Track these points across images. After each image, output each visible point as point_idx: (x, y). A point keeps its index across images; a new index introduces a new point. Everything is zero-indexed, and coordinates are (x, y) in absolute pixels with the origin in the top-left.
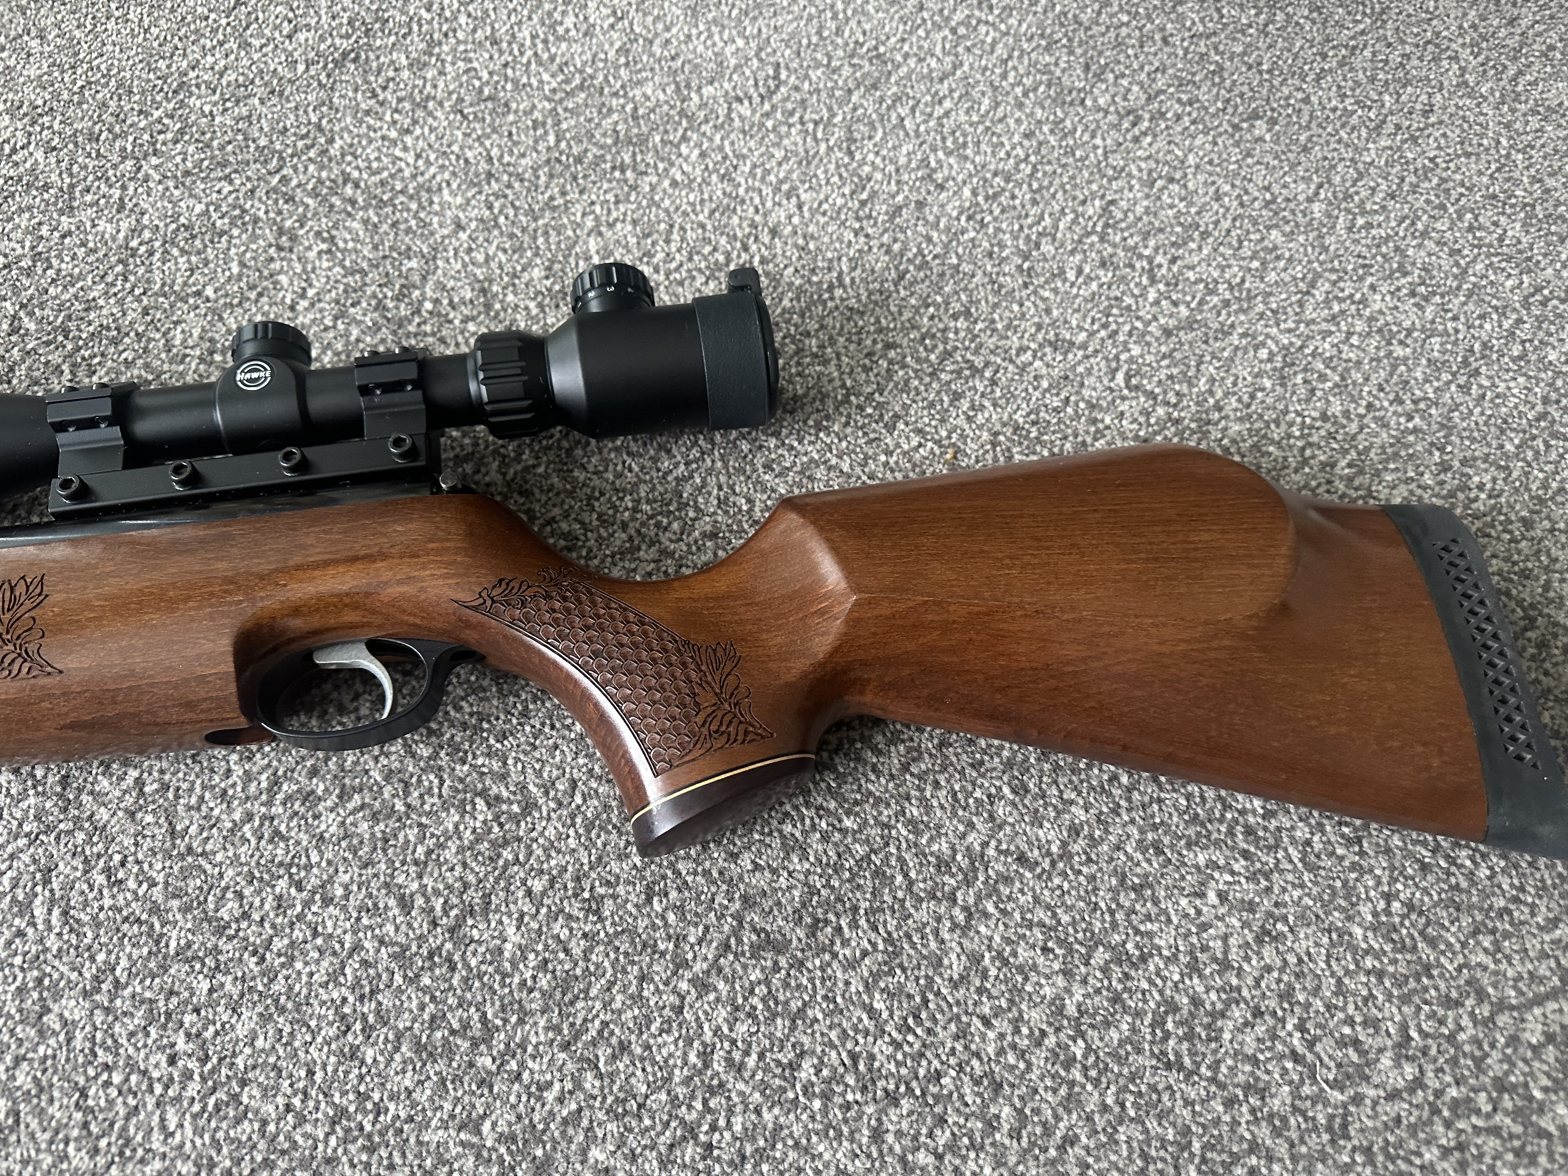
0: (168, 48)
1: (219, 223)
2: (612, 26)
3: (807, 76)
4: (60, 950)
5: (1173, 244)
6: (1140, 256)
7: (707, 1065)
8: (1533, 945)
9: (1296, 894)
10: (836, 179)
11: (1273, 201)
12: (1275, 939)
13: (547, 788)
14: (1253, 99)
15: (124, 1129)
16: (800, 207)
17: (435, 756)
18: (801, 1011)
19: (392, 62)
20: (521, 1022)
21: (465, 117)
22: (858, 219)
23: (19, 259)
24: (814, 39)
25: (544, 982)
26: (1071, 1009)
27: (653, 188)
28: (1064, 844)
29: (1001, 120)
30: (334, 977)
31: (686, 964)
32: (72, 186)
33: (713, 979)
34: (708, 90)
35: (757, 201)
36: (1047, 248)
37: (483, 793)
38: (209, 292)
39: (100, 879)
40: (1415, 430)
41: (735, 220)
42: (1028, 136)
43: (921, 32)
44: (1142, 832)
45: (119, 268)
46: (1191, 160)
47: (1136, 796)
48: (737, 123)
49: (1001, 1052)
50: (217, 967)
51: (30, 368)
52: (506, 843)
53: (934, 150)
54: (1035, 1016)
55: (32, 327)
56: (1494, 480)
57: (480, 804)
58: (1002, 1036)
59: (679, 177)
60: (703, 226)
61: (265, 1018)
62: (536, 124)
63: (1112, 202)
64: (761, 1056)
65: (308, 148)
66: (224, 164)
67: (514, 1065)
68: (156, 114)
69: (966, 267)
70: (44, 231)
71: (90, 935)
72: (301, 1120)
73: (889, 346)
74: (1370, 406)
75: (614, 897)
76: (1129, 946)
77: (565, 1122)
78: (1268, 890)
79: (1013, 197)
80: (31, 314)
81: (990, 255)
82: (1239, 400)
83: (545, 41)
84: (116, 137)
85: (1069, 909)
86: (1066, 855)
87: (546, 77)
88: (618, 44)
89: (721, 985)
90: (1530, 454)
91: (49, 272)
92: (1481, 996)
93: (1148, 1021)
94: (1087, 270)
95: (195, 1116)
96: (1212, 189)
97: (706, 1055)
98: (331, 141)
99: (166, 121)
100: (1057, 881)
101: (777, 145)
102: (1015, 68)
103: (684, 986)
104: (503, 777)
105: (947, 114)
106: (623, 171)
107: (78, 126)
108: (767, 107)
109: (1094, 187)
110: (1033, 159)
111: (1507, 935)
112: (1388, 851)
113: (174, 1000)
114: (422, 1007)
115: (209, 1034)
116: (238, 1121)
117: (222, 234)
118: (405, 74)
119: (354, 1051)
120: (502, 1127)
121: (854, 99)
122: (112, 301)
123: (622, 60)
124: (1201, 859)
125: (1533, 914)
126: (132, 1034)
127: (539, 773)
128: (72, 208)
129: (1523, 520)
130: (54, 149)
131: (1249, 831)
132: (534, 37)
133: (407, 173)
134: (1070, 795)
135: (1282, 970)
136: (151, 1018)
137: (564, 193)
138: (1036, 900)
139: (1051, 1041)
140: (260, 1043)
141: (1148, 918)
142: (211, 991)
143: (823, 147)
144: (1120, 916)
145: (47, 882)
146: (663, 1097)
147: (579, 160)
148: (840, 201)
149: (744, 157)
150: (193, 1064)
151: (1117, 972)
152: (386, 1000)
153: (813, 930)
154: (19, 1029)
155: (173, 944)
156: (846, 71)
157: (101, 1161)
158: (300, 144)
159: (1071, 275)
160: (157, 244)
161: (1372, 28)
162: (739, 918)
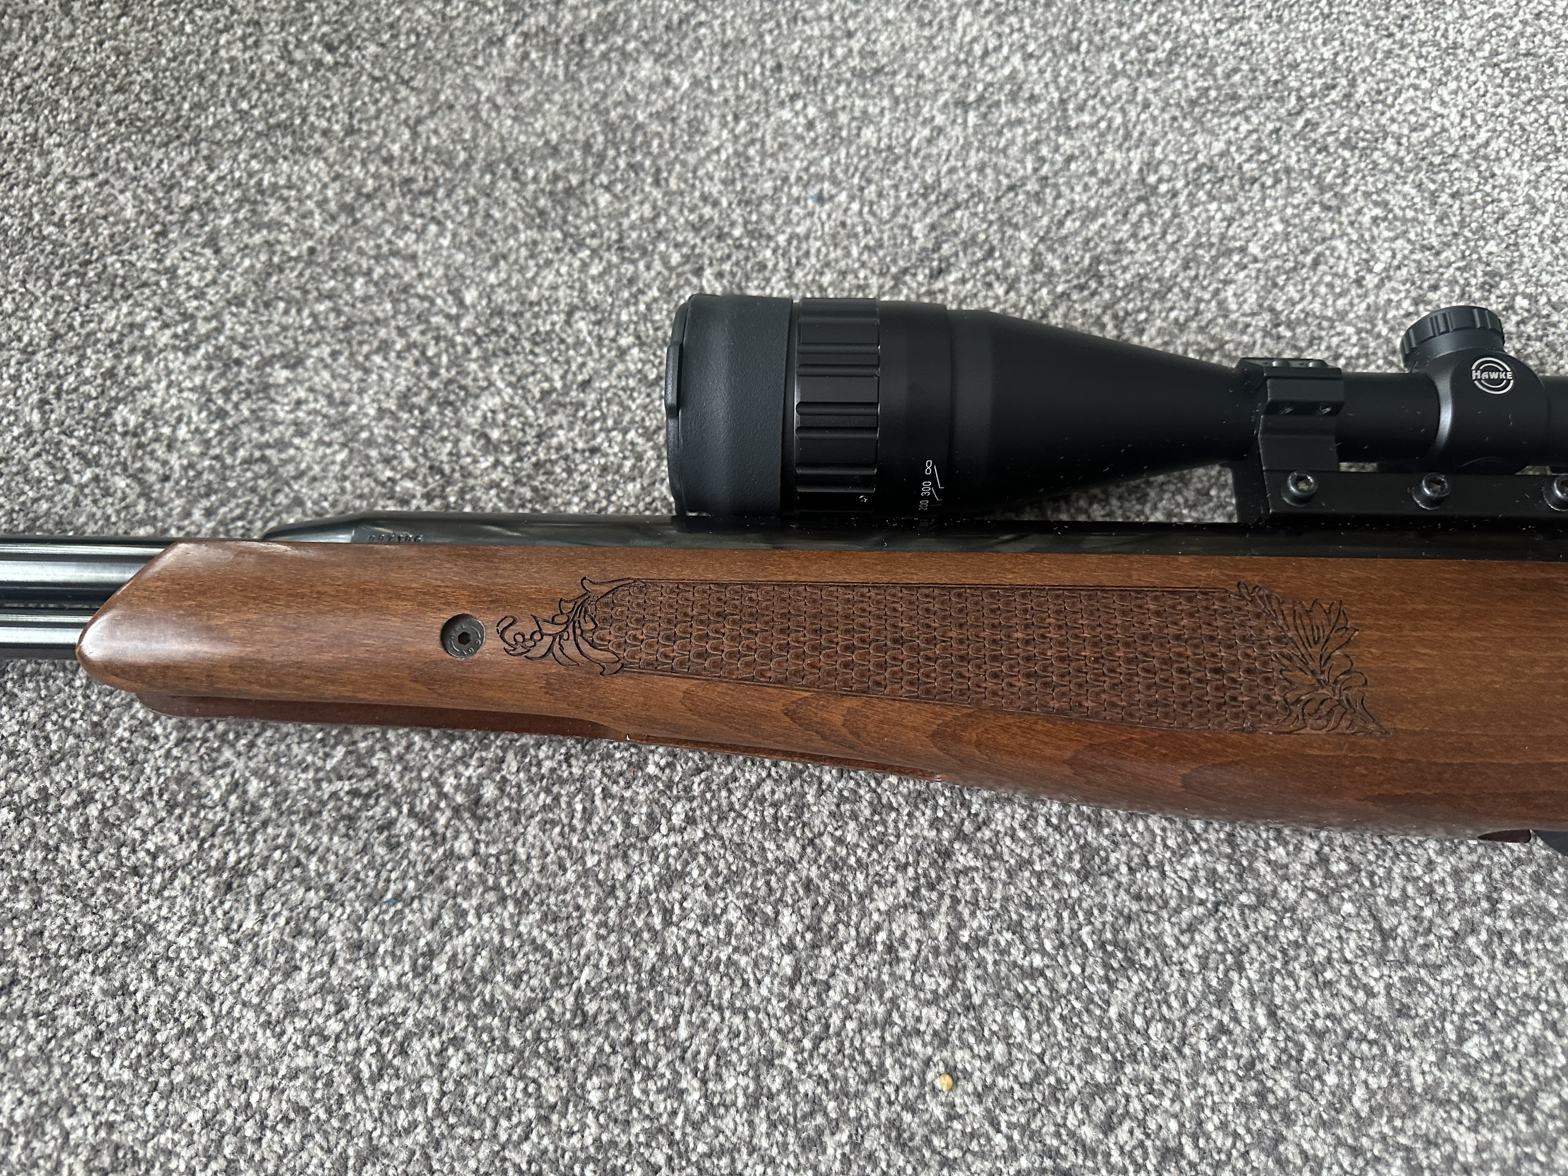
1: (1246, 167)
4: (1279, 1060)
23: (1024, 180)
32: (1063, 102)
38: (1254, 249)
39: (1304, 976)
50: (1479, 1120)
51: (1066, 316)
55: (1057, 265)
68: (1139, 27)
70: (1045, 151)
71: (1310, 1046)
84: (1100, 49)
91: (1061, 202)
98: (1353, 84)
99: (1152, 37)
117: (1254, 181)
122: (1143, 246)
128: (1069, 128)
130: (1031, 56)
133: (1455, 133)
142: (1479, 1150)
145: (1240, 968)
154: (1253, 1155)
155: (1418, 1080)
158: (1318, 83)
160: (1180, 184)
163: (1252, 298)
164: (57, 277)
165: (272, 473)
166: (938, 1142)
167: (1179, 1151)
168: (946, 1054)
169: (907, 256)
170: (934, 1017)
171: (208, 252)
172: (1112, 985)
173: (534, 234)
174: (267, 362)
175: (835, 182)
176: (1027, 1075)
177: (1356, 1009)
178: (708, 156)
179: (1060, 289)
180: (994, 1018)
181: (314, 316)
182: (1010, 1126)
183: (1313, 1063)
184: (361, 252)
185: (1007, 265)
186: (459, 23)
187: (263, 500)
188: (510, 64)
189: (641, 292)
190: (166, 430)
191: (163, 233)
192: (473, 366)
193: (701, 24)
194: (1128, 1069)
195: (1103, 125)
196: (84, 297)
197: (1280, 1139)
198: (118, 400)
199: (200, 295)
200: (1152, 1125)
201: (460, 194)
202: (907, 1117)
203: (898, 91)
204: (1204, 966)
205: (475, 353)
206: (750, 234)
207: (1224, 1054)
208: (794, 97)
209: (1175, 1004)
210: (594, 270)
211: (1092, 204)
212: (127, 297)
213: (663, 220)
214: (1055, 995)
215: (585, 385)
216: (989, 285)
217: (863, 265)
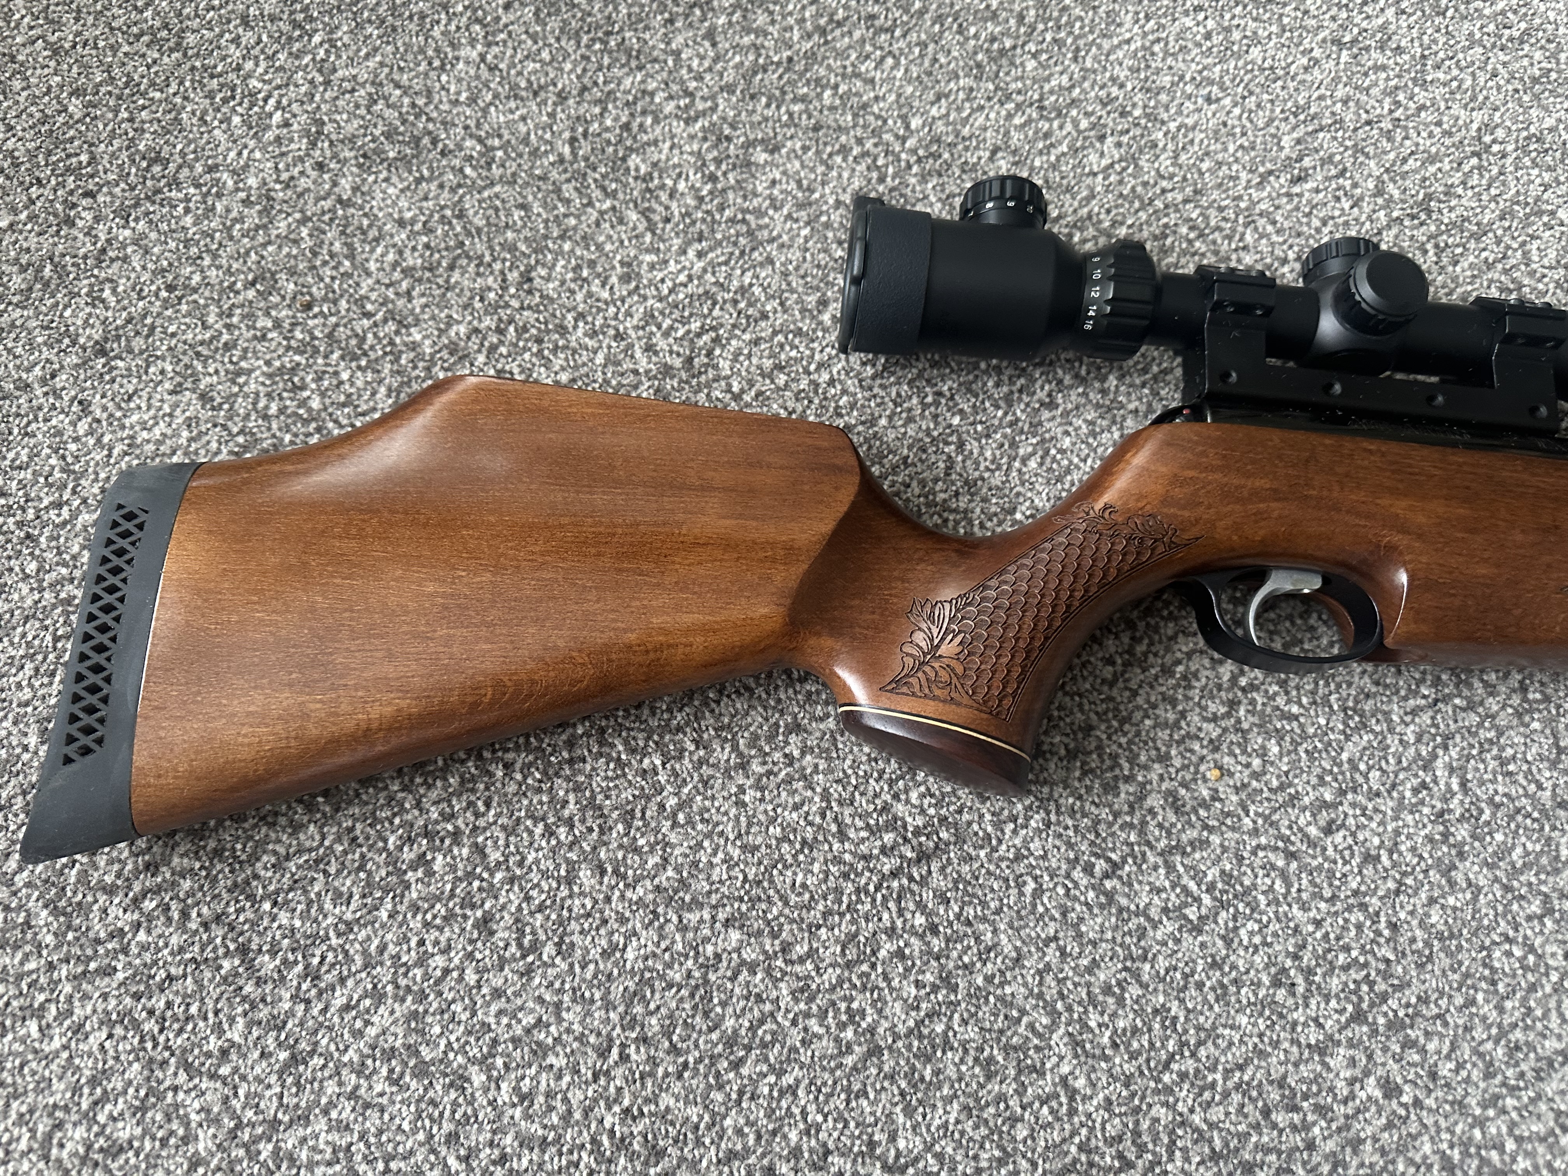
163: (1552, 254)
164: (585, 39)
165: (750, 233)
167: (1378, 858)
168: (1217, 756)
171: (707, 44)
172: (1348, 738)
174: (749, 144)
175: (1223, 88)
176: (1275, 783)
177: (1526, 795)
178: (1119, 46)
179: (1395, 214)
180: (1257, 741)
181: (791, 115)
182: (1257, 814)
183: (1488, 823)
184: (829, 68)
185: (1355, 185)
187: (743, 253)
189: (1052, 145)
190: (669, 182)
191: (671, 21)
192: (913, 180)
194: (1350, 796)
195: (1455, 84)
196: (606, 61)
197: (1454, 867)
198: (631, 149)
199: (699, 78)
200: (1361, 837)
201: (913, 37)
202: (1183, 792)
203: (1286, 20)
204: (1419, 740)
205: (915, 169)
206: (1147, 116)
207: (1422, 802)
209: (1392, 761)
210: (1018, 120)
211: (1433, 150)
212: (640, 68)
213: (1077, 90)
214: (1305, 737)
216: (1338, 199)
217: (1237, 160)
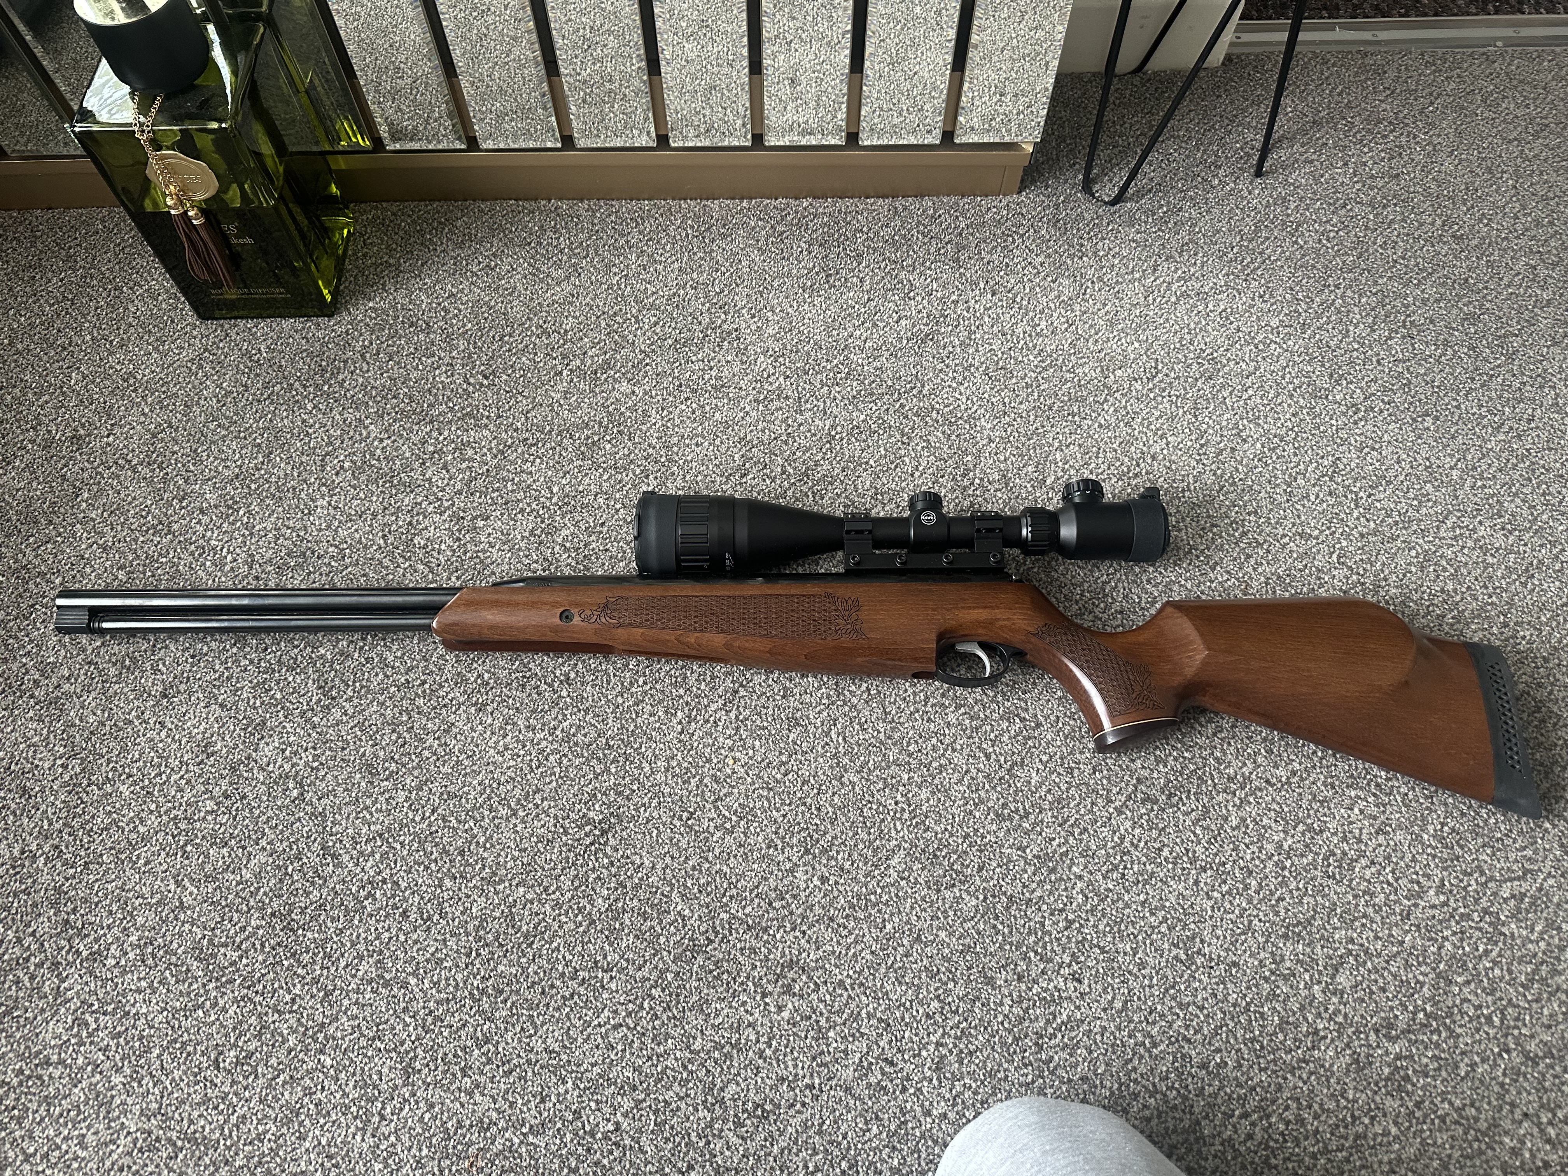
0: (837, 323)
1: (873, 426)
2: (1066, 329)
3: (1173, 368)
5: (1370, 486)
6: (1351, 492)
7: (1122, 843)
8: (1512, 856)
9: (1397, 816)
10: (1187, 430)
11: (1430, 467)
12: (1385, 833)
13: (1047, 718)
14: (1426, 403)
15: (880, 826)
16: (1167, 445)
17: (995, 696)
18: (1164, 829)
19: (951, 342)
20: (1040, 812)
21: (990, 378)
22: (1199, 455)
24: (1178, 345)
25: (1049, 797)
26: (1286, 847)
27: (1089, 427)
28: (1288, 778)
29: (1280, 405)
30: (960, 781)
31: (1111, 801)
32: (799, 398)
33: (1124, 809)
34: (1119, 373)
35: (1144, 439)
36: (1300, 481)
37: (1018, 715)
38: (872, 462)
39: (857, 727)
40: (1492, 604)
41: (1133, 449)
42: (1294, 415)
43: (1238, 346)
44: (1326, 778)
45: (828, 445)
46: (1386, 437)
47: (1324, 762)
48: (1134, 393)
49: (1253, 859)
50: (910, 770)
52: (1030, 738)
53: (1242, 419)
54: (1270, 847)
55: (792, 471)
56: (1531, 635)
57: (1017, 720)
58: (1253, 853)
59: (1103, 422)
60: (1115, 451)
61: (933, 793)
62: (1028, 386)
63: (1338, 459)
64: (1146, 843)
65: (912, 388)
66: (872, 394)
67: (1038, 829)
68: (835, 362)
69: (1256, 487)
72: (951, 835)
73: (1213, 525)
74: (1469, 588)
75: (1079, 769)
76: (1315, 825)
77: (1062, 855)
78: (1384, 812)
79: (1284, 451)
80: (790, 465)
81: (1269, 482)
82: (1397, 577)
83: (1030, 336)
85: (1288, 806)
86: (1289, 783)
87: (1031, 358)
88: (1069, 341)
89: (1128, 812)
90: (1554, 624)
92: (1482, 873)
93: (1321, 857)
94: (1321, 496)
95: (909, 826)
96: (1396, 456)
97: (1122, 839)
99: (840, 366)
100: (1283, 793)
101: (1156, 408)
102: (1290, 373)
103: (1111, 810)
104: (1027, 710)
105: (1250, 398)
106: (1073, 417)
107: (798, 365)
108: (1151, 385)
109: (1329, 449)
110: (1296, 429)
111: (1499, 850)
112: (1446, 804)
113: (894, 781)
114: (998, 799)
115: (910, 795)
116: (925, 831)
117: (875, 432)
118: (958, 350)
119: (971, 812)
120: (1035, 852)
121: (1199, 384)
122: (827, 462)
123: (1072, 351)
124: (1353, 794)
125: (1514, 843)
126: (878, 791)
127: (1042, 711)
129: (1544, 657)
130: (788, 377)
131: (1378, 785)
132: (1025, 333)
133: (962, 408)
134: (1293, 757)
135: (1386, 847)
136: (886, 786)
137: (1043, 427)
138: (1273, 800)
139: (1276, 858)
140: (931, 802)
141: (1325, 815)
142: (909, 779)
143: (1181, 411)
144: (1311, 812)
145: (835, 725)
146: (1103, 852)
147: (1050, 409)
148: (1189, 443)
149: (1138, 413)
150: (905, 806)
151: (1308, 835)
152: (983, 794)
153: (1170, 796)
155: (891, 758)
156: (1195, 367)
157: (872, 837)
159: (1313, 498)
160: (845, 435)
161: (1506, 363)
162: (1135, 786)
166: (728, 780)
169: (732, 469)
170: (729, 743)
173: (580, 462)
186: (541, 364)
188: (565, 384)
193: (647, 364)
208: (687, 399)
215: (602, 524)
